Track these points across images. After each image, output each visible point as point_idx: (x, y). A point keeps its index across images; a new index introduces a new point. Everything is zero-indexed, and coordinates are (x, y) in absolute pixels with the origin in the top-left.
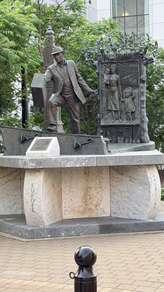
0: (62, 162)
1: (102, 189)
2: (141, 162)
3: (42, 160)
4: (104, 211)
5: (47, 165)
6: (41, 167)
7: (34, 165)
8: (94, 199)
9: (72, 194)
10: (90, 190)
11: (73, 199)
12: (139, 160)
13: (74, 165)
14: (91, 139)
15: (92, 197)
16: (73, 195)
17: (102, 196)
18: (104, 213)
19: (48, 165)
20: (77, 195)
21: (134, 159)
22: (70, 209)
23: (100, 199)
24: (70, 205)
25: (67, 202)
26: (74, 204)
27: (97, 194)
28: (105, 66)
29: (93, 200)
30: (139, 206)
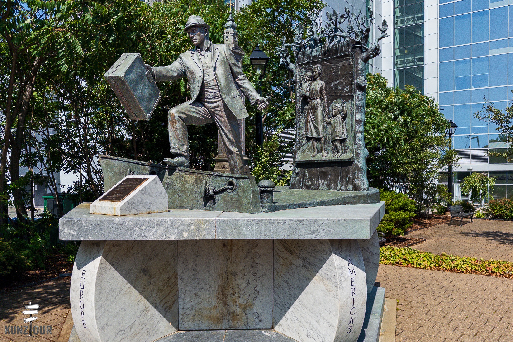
0: (137, 229)
1: (258, 276)
2: (316, 233)
3: (92, 222)
4: (261, 317)
5: (103, 234)
6: (90, 238)
7: (73, 233)
8: (242, 295)
9: (198, 284)
10: (233, 277)
11: (199, 293)
12: (312, 228)
13: (164, 237)
14: (234, 181)
15: (237, 290)
16: (199, 287)
17: (257, 290)
18: (261, 321)
19: (105, 234)
20: (208, 286)
21: (300, 226)
22: (192, 313)
23: (252, 295)
24: (194, 303)
25: (188, 299)
26: (202, 302)
27: (246, 285)
28: (305, 68)
29: (240, 297)
30: (318, 322)
